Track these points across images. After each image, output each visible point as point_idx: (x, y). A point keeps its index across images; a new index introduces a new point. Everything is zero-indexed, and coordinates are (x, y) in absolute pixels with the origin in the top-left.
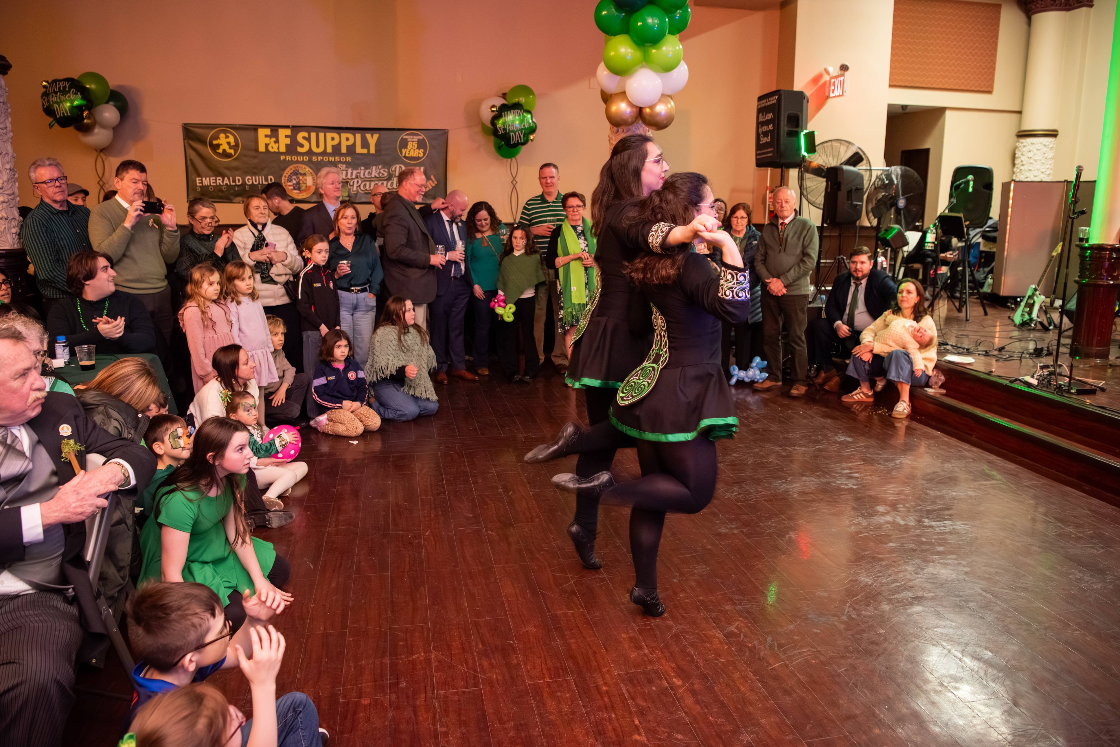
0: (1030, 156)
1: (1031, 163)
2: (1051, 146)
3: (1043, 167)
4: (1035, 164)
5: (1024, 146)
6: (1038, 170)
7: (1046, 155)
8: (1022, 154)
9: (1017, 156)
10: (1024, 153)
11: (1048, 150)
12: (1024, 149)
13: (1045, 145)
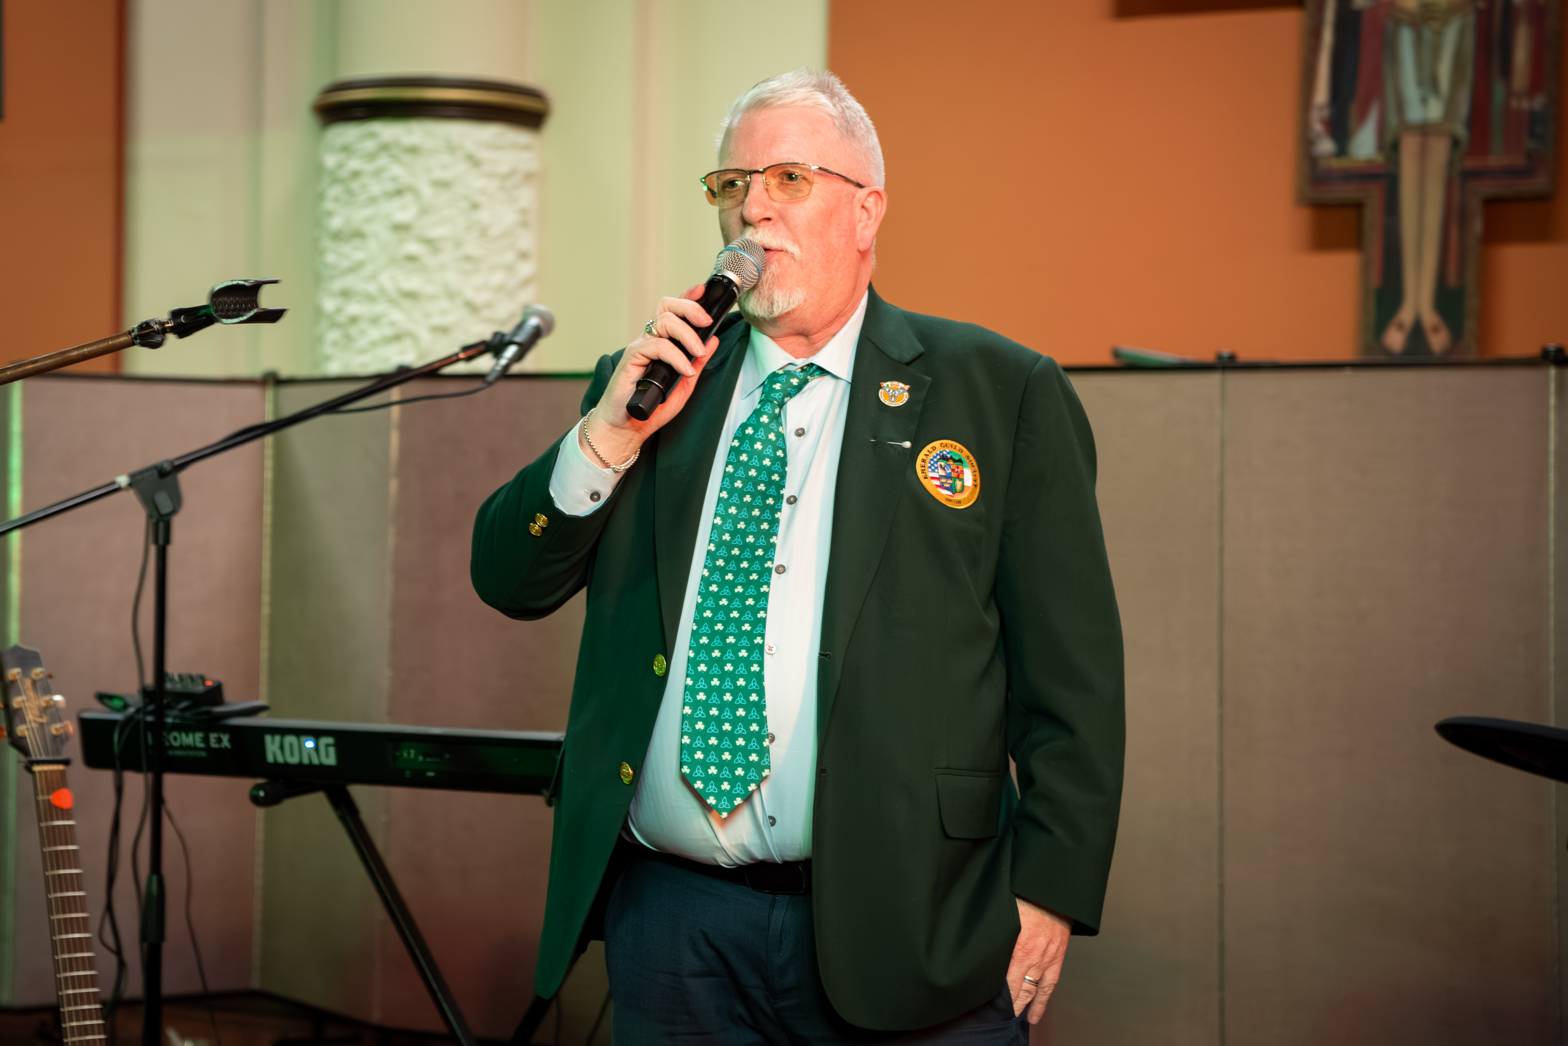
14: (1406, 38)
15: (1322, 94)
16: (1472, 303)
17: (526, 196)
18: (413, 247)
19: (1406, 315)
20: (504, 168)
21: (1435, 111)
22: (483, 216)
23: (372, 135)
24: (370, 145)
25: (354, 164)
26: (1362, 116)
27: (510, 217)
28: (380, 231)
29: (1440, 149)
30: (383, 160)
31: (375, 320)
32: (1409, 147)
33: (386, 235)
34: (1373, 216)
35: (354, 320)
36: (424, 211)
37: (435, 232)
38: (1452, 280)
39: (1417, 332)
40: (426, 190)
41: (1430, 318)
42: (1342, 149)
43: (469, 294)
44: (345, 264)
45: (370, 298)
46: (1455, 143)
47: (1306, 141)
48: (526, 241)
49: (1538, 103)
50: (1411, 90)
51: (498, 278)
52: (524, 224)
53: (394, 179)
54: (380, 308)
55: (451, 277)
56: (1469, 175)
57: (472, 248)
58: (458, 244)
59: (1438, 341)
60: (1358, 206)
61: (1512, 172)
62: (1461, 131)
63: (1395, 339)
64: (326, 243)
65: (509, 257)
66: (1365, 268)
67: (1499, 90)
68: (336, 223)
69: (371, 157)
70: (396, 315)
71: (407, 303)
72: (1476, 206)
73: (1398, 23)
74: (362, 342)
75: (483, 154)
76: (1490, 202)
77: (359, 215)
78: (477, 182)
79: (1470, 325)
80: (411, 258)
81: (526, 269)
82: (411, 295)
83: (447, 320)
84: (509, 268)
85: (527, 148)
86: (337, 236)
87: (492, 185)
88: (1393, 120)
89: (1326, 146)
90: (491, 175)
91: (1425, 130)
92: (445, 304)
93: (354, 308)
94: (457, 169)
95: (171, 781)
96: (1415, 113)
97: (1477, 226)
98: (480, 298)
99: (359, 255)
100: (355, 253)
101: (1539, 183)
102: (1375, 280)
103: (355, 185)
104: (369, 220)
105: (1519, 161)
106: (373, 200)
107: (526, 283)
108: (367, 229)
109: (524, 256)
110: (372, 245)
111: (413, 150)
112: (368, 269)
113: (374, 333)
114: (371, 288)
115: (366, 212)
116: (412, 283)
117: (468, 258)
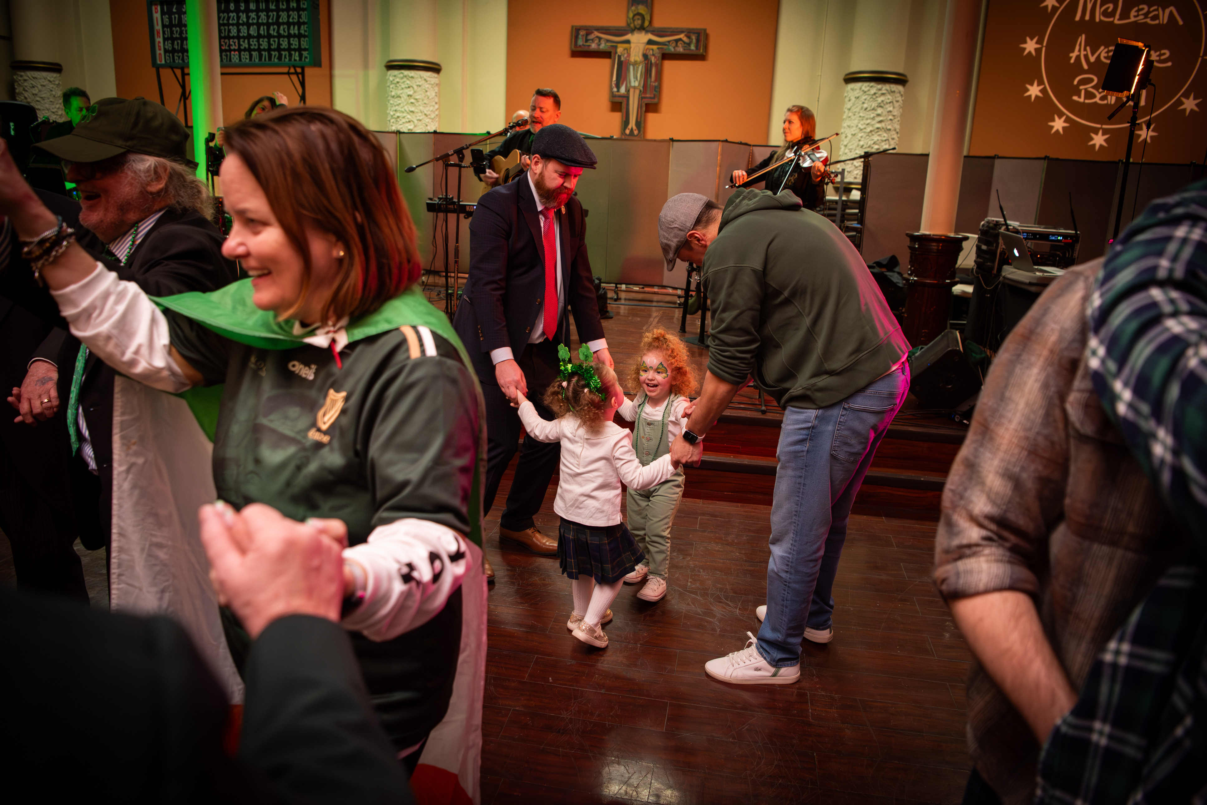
0: (34, 92)
1: (38, 101)
2: (57, 82)
3: (53, 106)
4: (42, 102)
5: (25, 80)
6: (48, 110)
7: (54, 93)
8: (24, 90)
9: (17, 91)
10: (26, 89)
11: (55, 87)
12: (25, 84)
13: (49, 81)
14: (631, 68)
15: (614, 78)
16: (642, 125)
17: (436, 89)
18: (412, 101)
19: (630, 127)
20: (432, 83)
21: (637, 84)
22: (428, 93)
23: (402, 73)
24: (402, 75)
25: (398, 80)
26: (622, 84)
27: (434, 94)
28: (404, 96)
29: (637, 92)
30: (405, 79)
31: (404, 117)
32: (632, 91)
33: (406, 97)
34: (624, 105)
35: (398, 117)
36: (415, 92)
37: (417, 97)
38: (639, 120)
39: (632, 130)
40: (415, 87)
41: (634, 128)
42: (618, 91)
43: (426, 112)
44: (395, 104)
45: (403, 112)
46: (640, 91)
47: (611, 88)
48: (437, 100)
49: (656, 84)
50: (632, 79)
51: (431, 108)
52: (436, 96)
53: (407, 84)
54: (404, 115)
55: (421, 108)
56: (642, 98)
57: (425, 101)
58: (423, 100)
59: (636, 132)
60: (621, 103)
61: (650, 98)
62: (642, 89)
63: (628, 132)
64: (389, 98)
65: (434, 103)
66: (622, 116)
67: (649, 80)
68: (393, 94)
69: (402, 78)
70: (409, 116)
71: (411, 114)
72: (644, 105)
73: (630, 64)
74: (401, 122)
75: (428, 79)
76: (647, 105)
77: (399, 92)
78: (427, 86)
79: (642, 129)
80: (412, 103)
81: (437, 106)
82: (413, 112)
83: (421, 118)
84: (434, 106)
85: (436, 78)
86: (393, 97)
87: (430, 86)
88: (628, 85)
89: (615, 90)
90: (429, 84)
91: (635, 88)
92: (420, 114)
93: (398, 114)
94: (422, 82)
95: (449, 214)
96: (633, 84)
97: (644, 109)
98: (428, 113)
99: (400, 102)
100: (398, 101)
101: (656, 101)
102: (624, 119)
103: (398, 85)
104: (401, 94)
105: (652, 96)
106: (402, 89)
107: (437, 110)
108: (401, 95)
109: (436, 103)
110: (402, 99)
111: (412, 77)
112: (402, 105)
113: (404, 120)
114: (403, 110)
115: (401, 92)
116: (412, 109)
117: (425, 104)
